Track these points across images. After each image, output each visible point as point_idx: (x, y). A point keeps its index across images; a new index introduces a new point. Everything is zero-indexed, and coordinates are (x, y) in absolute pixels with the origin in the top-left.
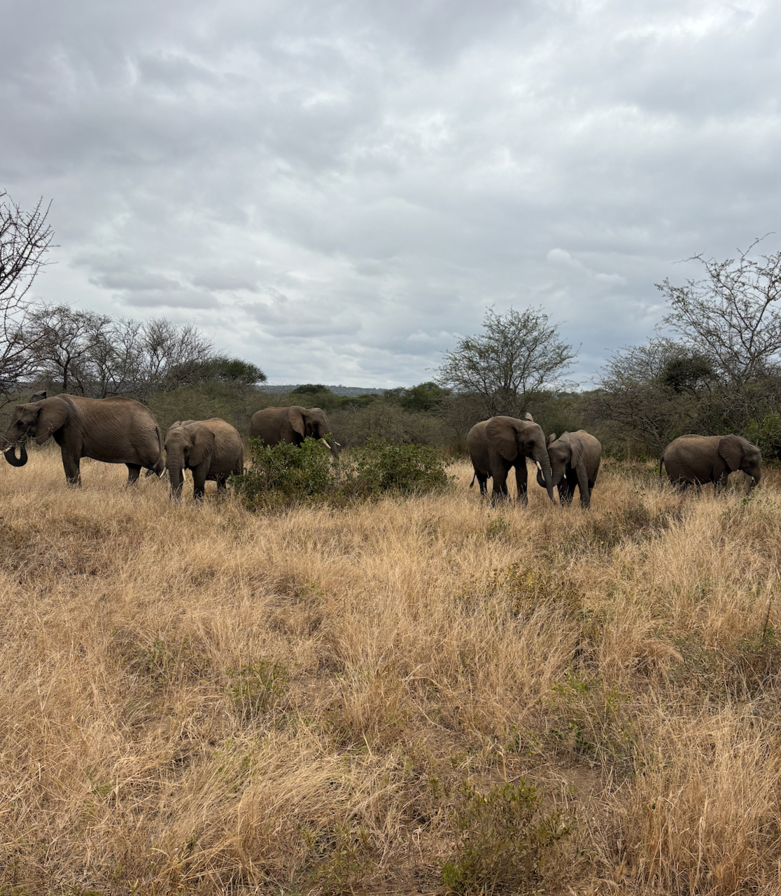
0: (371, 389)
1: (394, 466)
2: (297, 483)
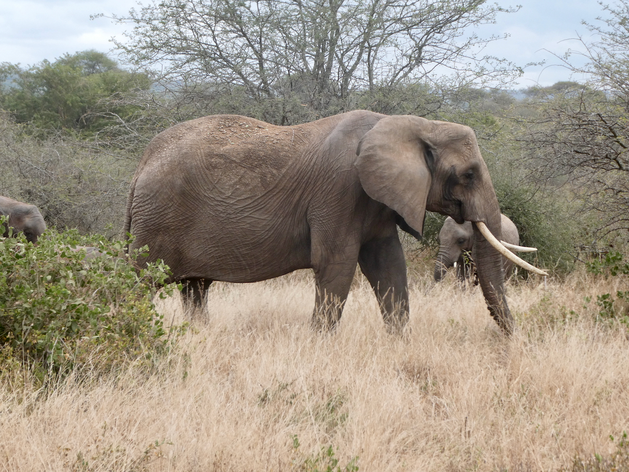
1: (9, 294)
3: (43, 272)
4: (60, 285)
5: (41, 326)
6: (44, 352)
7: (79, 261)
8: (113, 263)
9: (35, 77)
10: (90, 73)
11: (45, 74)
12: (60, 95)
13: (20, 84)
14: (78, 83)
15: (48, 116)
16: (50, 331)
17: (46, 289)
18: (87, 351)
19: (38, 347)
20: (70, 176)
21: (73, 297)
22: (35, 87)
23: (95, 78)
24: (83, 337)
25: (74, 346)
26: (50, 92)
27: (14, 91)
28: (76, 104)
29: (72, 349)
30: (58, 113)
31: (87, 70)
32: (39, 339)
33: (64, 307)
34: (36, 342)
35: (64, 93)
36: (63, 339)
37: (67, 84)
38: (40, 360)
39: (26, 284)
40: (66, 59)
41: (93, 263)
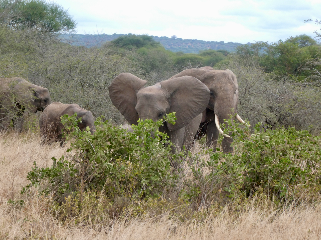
0: (217, 43)
1: (261, 161)
2: (125, 182)
3: (278, 151)
4: (286, 158)
5: (277, 178)
6: (278, 191)
7: (296, 146)
8: (313, 147)
9: (275, 49)
10: (302, 46)
11: (280, 47)
12: (287, 57)
13: (267, 52)
14: (296, 51)
15: (280, 68)
16: (281, 181)
17: (280, 159)
18: (300, 191)
19: (275, 188)
20: (291, 100)
21: (293, 164)
22: (275, 54)
23: (305, 49)
24: (298, 184)
25: (293, 189)
26: (282, 56)
27: (265, 55)
28: (295, 62)
29: (292, 190)
30: (285, 66)
31: (301, 45)
32: (276, 184)
33: (288, 169)
34: (274, 185)
35: (289, 56)
36: (288, 185)
37: (291, 52)
38: (276, 195)
39: (270, 157)
40: (291, 39)
41: (303, 147)
